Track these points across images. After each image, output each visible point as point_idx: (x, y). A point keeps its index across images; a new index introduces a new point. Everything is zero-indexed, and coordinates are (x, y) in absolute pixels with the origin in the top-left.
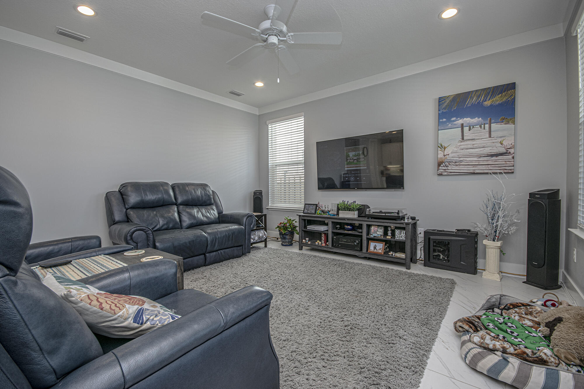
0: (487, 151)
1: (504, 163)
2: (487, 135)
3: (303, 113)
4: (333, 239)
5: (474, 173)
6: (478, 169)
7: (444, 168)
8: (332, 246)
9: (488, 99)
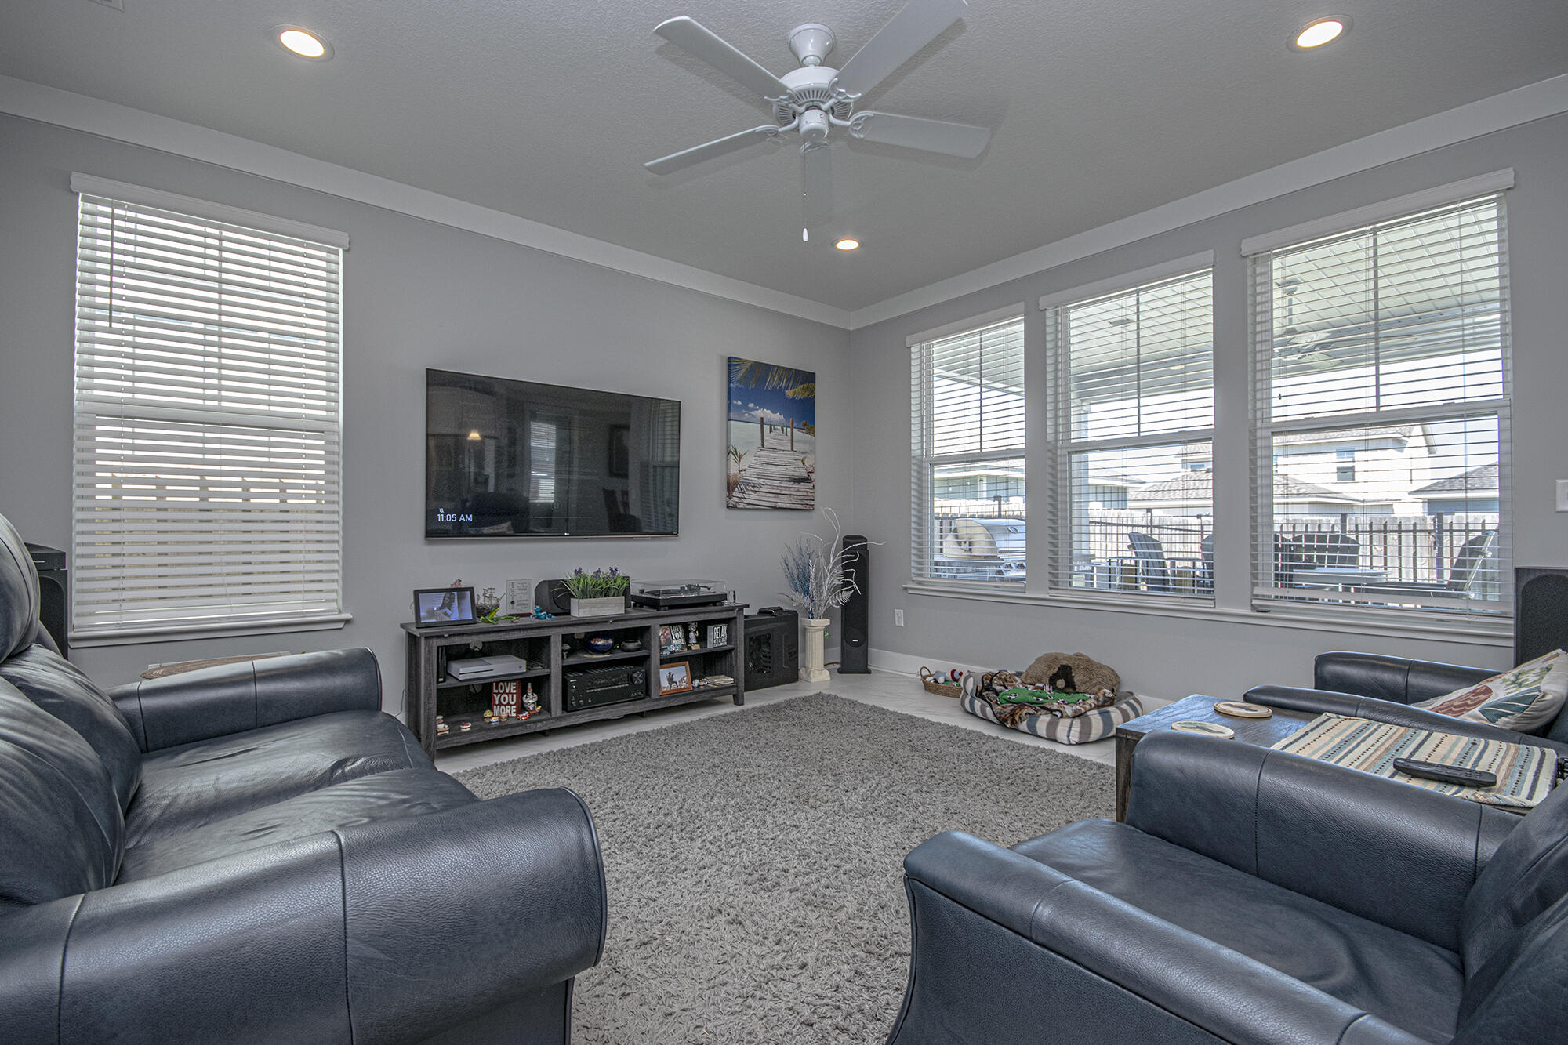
0: (789, 472)
1: (805, 494)
2: (789, 448)
5: (775, 508)
6: (782, 501)
7: (739, 495)
9: (790, 387)
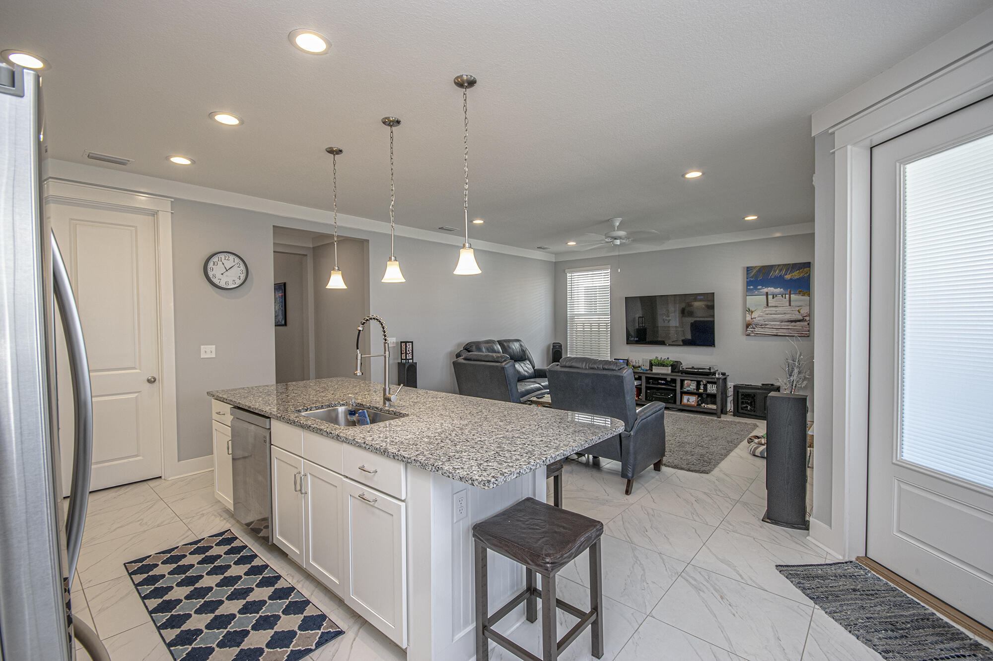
0: (787, 317)
1: (801, 328)
2: (788, 304)
3: (609, 266)
4: (646, 392)
5: (777, 335)
6: (780, 332)
7: (751, 330)
8: (646, 399)
9: (788, 274)
